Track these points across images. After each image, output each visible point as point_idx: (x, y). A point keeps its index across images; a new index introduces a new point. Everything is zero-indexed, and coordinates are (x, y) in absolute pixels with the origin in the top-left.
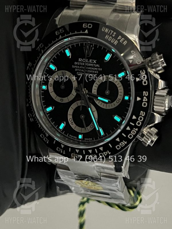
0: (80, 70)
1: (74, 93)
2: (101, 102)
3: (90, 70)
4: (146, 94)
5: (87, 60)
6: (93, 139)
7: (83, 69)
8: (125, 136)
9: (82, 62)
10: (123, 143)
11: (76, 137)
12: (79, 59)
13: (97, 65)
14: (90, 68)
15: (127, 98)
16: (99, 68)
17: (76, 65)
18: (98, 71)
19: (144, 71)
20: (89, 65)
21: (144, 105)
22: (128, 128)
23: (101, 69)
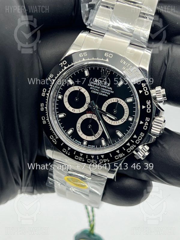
0: (94, 89)
1: (86, 107)
2: (108, 118)
3: (104, 91)
4: (148, 120)
6: (95, 147)
7: (97, 89)
8: (125, 150)
10: (122, 155)
11: (81, 143)
13: (111, 88)
14: (103, 89)
15: (130, 119)
16: (112, 90)
18: (110, 93)
19: (149, 101)
20: (103, 86)
21: (145, 128)
22: (128, 144)
23: (113, 92)
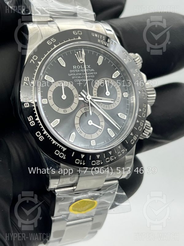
0: (77, 78)
1: (76, 101)
2: (103, 104)
5: (81, 66)
6: (105, 143)
7: (79, 76)
8: (136, 129)
9: (77, 69)
10: (136, 137)
11: (88, 145)
12: (74, 66)
13: (92, 70)
16: (94, 72)
17: (72, 73)
21: (144, 97)
